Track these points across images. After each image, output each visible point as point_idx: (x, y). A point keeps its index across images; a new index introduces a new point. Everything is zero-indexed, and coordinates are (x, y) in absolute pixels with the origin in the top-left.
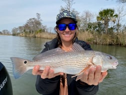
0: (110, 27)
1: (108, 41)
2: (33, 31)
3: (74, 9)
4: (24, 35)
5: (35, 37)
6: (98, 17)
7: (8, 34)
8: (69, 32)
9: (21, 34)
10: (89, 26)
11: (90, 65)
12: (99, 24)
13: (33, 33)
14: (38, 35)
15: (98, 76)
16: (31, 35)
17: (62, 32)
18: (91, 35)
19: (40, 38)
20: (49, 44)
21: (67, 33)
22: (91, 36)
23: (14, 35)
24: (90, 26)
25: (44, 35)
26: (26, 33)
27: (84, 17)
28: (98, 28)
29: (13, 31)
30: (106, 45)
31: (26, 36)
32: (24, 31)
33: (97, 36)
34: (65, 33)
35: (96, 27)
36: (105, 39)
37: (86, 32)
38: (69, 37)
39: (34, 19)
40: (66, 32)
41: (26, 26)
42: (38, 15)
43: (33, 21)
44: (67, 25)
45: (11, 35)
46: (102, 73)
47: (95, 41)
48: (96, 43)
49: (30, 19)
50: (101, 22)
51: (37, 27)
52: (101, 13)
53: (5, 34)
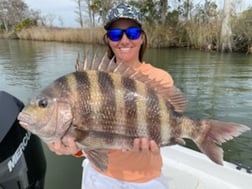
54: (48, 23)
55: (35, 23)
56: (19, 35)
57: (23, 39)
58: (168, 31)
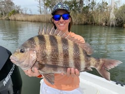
0: (85, 6)
5: (9, 20)
12: (75, 3)
19: (15, 20)
28: (74, 7)
30: (82, 24)
36: (80, 18)
51: (10, 8)
54: (24, 12)
55: (18, 12)
56: (10, 18)
57: (12, 20)
58: (83, 16)
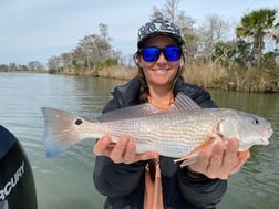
1: (264, 83)
2: (92, 64)
3: (183, 13)
4: (73, 71)
5: (98, 76)
6: (239, 29)
7: (40, 70)
8: (164, 64)
9: (67, 71)
10: (217, 49)
11: (212, 139)
12: (242, 46)
13: (91, 68)
14: (103, 72)
15: (231, 160)
16: (89, 72)
17: (149, 64)
18: (222, 70)
19: (108, 77)
20: (121, 90)
21: (162, 66)
22: (223, 72)
23: (52, 72)
24: (220, 49)
25: (117, 72)
26: (78, 67)
27: (207, 29)
28: (239, 54)
29: (51, 63)
30: (259, 92)
31: (77, 75)
32: (74, 63)
33: (236, 73)
34: (156, 67)
35: (234, 52)
36: (255, 79)
37: (211, 64)
38: (166, 75)
39: (94, 36)
40: (159, 64)
41: (78, 53)
42: (103, 27)
43: (93, 40)
44: (161, 50)
45: (45, 72)
46: (239, 153)
47: (231, 83)
48: (234, 89)
49: (86, 38)
50: (246, 40)
51: (101, 54)
52: (246, 20)
53: (33, 71)
55: (116, 62)
56: (100, 74)
57: (103, 77)
58: (263, 74)
